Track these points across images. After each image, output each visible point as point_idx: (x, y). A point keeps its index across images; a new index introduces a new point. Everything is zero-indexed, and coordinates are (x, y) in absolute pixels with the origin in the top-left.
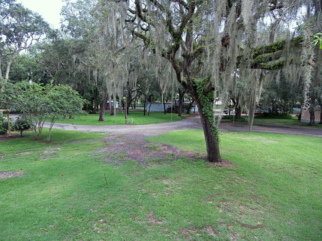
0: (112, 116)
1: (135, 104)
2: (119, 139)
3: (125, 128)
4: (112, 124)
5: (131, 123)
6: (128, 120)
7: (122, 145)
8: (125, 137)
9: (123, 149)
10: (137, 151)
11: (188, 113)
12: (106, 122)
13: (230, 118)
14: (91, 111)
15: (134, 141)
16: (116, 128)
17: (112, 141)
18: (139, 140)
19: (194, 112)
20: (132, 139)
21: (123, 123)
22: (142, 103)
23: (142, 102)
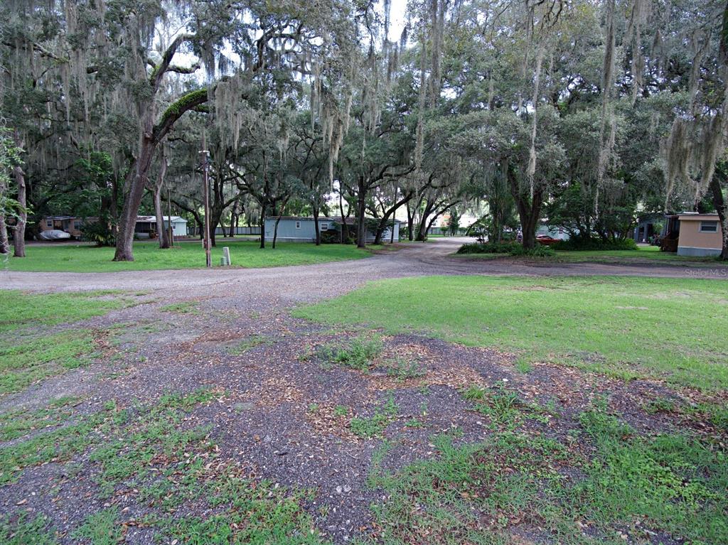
0: (165, 250)
1: (232, 227)
2: (173, 317)
3: (205, 276)
4: (158, 267)
5: (225, 263)
6: (215, 256)
7: (184, 347)
8: (202, 309)
9: (189, 371)
10: (272, 381)
11: (376, 243)
12: (140, 261)
13: (499, 250)
14: (102, 239)
15: (244, 326)
16: (172, 277)
17: (139, 326)
18: (265, 317)
19: (392, 242)
20: (232, 313)
21: (197, 265)
22: (249, 226)
23: (248, 223)
